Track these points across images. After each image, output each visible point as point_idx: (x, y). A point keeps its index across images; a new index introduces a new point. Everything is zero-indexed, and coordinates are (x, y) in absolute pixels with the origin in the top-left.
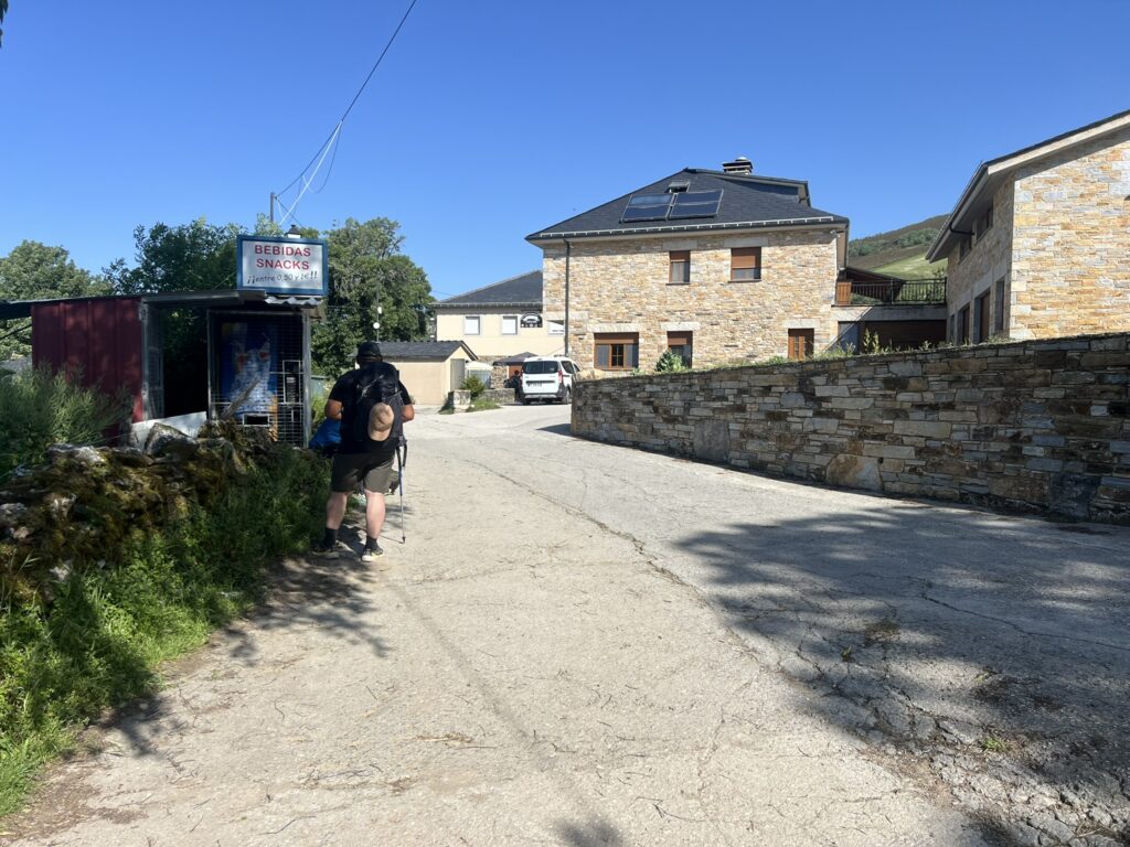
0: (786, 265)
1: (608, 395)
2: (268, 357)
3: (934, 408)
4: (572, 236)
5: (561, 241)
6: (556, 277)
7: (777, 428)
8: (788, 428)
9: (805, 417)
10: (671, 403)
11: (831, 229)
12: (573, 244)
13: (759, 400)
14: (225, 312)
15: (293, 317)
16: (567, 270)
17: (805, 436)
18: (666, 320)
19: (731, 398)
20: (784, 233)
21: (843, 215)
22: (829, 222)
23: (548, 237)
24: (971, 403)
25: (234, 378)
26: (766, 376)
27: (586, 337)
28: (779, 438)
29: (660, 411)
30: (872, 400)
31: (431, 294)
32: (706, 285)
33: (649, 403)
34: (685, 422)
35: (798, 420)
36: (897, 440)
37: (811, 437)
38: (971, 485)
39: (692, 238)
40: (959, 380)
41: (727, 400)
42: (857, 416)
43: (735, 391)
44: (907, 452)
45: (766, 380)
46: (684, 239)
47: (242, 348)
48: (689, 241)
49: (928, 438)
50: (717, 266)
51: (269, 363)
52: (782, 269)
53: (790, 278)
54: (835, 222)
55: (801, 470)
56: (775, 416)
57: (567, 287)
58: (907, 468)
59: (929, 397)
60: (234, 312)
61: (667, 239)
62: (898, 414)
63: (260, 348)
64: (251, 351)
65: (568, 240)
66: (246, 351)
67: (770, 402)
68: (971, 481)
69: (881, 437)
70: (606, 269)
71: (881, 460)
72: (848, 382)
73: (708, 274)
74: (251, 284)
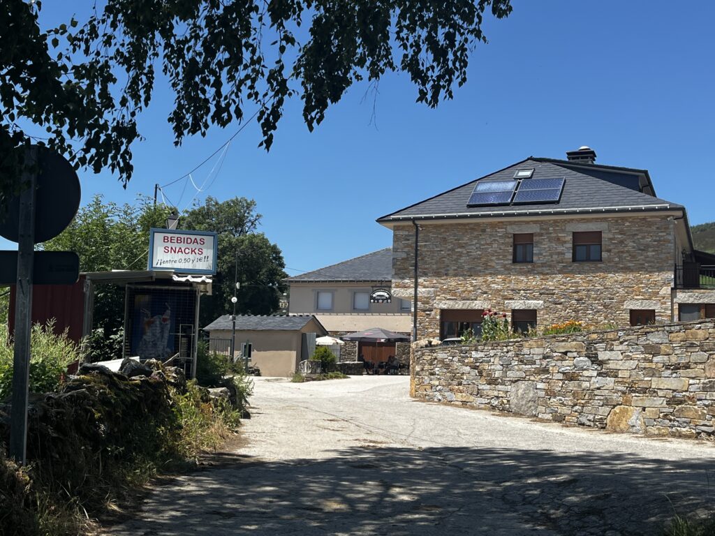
0: (626, 249)
1: (442, 361)
2: (168, 322)
3: (676, 368)
4: (420, 219)
5: (410, 223)
6: (404, 255)
7: (572, 386)
8: (580, 386)
9: (591, 377)
10: (493, 367)
11: (668, 216)
12: (422, 226)
13: (559, 363)
14: (139, 287)
15: (190, 291)
16: (417, 250)
17: (592, 392)
18: (511, 299)
19: (538, 362)
20: (623, 219)
21: (680, 203)
22: (665, 209)
23: (398, 220)
24: (701, 363)
25: (142, 337)
26: (563, 343)
27: (433, 313)
28: (575, 395)
29: (484, 374)
30: (636, 362)
31: (284, 270)
32: (550, 266)
33: (475, 368)
34: (503, 384)
35: (587, 379)
36: (654, 392)
37: (596, 392)
38: (704, 425)
39: (535, 222)
40: (692, 345)
41: (535, 364)
42: (627, 374)
43: (541, 357)
44: (660, 402)
45: (563, 347)
46: (528, 223)
47: (149, 313)
48: (532, 225)
49: (674, 391)
50: (560, 249)
51: (169, 326)
52: (622, 252)
53: (630, 261)
54: (671, 209)
55: (590, 420)
56: (570, 377)
57: (416, 266)
58: (661, 415)
59: (674, 359)
60: (145, 287)
61: (511, 223)
62: (653, 373)
63: (163, 314)
64: (155, 317)
65: (417, 222)
66: (152, 317)
67: (567, 365)
68: (702, 422)
69: (644, 391)
70: (453, 250)
71: (644, 409)
72: (620, 347)
73: (551, 255)
74: (158, 266)
